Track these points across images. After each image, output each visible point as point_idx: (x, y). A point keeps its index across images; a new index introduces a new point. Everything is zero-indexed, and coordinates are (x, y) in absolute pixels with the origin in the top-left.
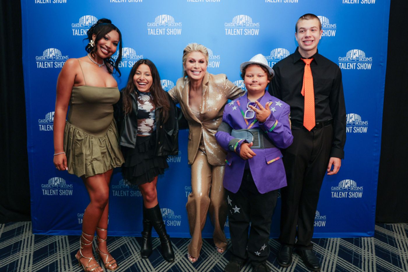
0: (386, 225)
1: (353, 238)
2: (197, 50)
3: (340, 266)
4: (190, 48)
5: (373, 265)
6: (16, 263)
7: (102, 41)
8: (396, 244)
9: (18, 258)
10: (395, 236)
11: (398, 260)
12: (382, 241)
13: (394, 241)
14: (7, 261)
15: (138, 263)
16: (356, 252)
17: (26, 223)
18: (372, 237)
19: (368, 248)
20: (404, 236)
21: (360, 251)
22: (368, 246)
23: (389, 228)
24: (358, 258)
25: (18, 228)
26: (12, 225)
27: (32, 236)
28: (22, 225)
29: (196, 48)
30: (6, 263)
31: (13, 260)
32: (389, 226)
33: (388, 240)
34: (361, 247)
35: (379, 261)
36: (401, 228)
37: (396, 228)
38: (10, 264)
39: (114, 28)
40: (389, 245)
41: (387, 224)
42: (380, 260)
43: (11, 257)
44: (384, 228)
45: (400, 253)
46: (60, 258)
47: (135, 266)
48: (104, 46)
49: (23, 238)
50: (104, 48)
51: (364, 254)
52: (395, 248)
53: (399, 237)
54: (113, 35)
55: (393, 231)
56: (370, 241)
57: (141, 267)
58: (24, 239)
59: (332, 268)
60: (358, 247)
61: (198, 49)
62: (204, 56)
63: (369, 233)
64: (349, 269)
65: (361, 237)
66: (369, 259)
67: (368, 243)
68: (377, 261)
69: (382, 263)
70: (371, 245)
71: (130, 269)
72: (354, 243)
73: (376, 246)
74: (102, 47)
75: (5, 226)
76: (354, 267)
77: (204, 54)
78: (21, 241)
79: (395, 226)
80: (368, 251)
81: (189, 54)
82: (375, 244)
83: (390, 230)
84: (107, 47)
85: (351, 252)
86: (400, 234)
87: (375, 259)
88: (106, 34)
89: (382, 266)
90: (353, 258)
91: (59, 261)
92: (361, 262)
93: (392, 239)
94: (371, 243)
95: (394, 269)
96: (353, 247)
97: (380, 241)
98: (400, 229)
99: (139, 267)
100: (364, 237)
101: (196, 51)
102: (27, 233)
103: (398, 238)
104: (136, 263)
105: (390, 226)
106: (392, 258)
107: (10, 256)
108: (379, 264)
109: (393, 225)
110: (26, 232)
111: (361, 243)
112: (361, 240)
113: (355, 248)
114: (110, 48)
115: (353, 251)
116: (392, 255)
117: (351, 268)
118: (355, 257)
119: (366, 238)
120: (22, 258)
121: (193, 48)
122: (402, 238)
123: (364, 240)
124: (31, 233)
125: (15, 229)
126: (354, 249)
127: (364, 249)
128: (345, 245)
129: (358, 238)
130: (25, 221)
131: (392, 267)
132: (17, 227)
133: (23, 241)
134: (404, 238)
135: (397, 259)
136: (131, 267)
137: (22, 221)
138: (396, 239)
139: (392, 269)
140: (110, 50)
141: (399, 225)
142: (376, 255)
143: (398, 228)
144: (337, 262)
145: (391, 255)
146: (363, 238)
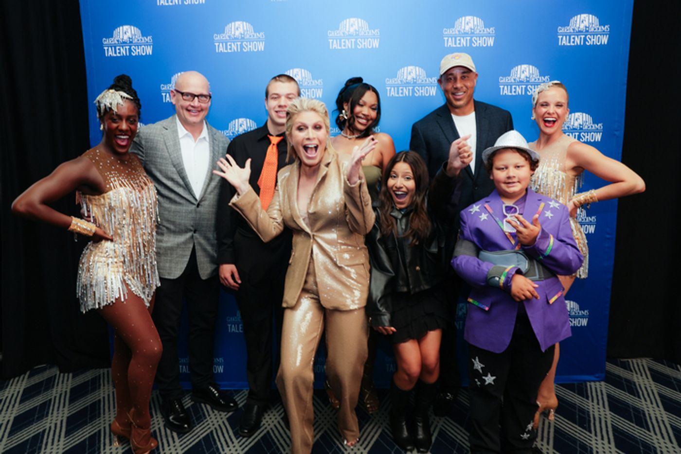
0: (620, 361)
1: (574, 384)
2: (308, 109)
3: (561, 430)
4: (296, 107)
5: (607, 427)
6: (97, 435)
7: (358, 109)
8: (638, 393)
9: (98, 427)
10: (636, 380)
11: (643, 417)
12: (618, 388)
13: (633, 386)
14: (84, 432)
15: (271, 431)
16: (581, 406)
17: (101, 371)
18: (602, 381)
19: (598, 400)
20: (647, 378)
21: (587, 405)
22: (597, 396)
23: (626, 367)
24: (584, 416)
25: (92, 379)
26: (83, 376)
27: (113, 392)
28: (98, 374)
29: (305, 106)
30: (84, 436)
31: (93, 431)
32: (624, 362)
33: (625, 386)
34: (587, 398)
35: (615, 420)
36: (643, 366)
37: (636, 366)
38: (90, 437)
39: (368, 87)
40: (627, 394)
41: (622, 360)
42: (617, 418)
43: (89, 426)
44: (618, 366)
45: (645, 406)
46: (158, 426)
47: (268, 436)
48: (360, 115)
49: (102, 395)
50: (360, 117)
51: (593, 408)
52: (637, 398)
53: (641, 380)
54: (368, 98)
55: (631, 371)
56: (599, 388)
57: (276, 437)
58: (104, 398)
59: (549, 432)
60: (582, 398)
61: (309, 107)
62: (320, 116)
63: (597, 375)
64: (573, 433)
65: (585, 381)
66: (600, 417)
67: (596, 392)
68: (613, 420)
69: (620, 424)
70: (602, 394)
71: (261, 441)
72: (576, 392)
73: (609, 396)
74: (358, 117)
75: (73, 377)
76: (580, 430)
77: (321, 114)
78: (99, 400)
79: (634, 362)
80: (598, 404)
81: (296, 116)
82: (607, 394)
83: (627, 370)
84: (364, 115)
85: (573, 406)
86: (641, 375)
87: (609, 416)
88: (360, 99)
89: (620, 428)
90: (577, 417)
91: (158, 431)
92: (589, 421)
93: (631, 383)
94: (601, 391)
95: (638, 432)
96: (575, 399)
97: (613, 388)
98: (641, 368)
99: (274, 437)
100: (590, 381)
101: (306, 110)
102: (106, 387)
103: (639, 382)
104: (268, 432)
105: (627, 363)
106: (634, 414)
107: (87, 425)
108: (617, 426)
109: (630, 360)
110: (104, 386)
111: (587, 391)
112: (586, 386)
113: (579, 400)
114: (368, 116)
115: (576, 404)
116: (633, 410)
117: (576, 432)
118: (580, 414)
119: (593, 384)
120: (104, 428)
121: (302, 106)
122: (646, 382)
123: (590, 386)
124: (111, 387)
125: (88, 381)
126: (577, 401)
127: (593, 401)
128: (564, 394)
129: (582, 384)
130: (100, 368)
131: (636, 429)
132: (90, 378)
133: (102, 400)
134: (649, 382)
135: (641, 417)
136: (262, 438)
137: (96, 369)
138: (637, 384)
139: (636, 433)
140: (369, 118)
141: (639, 361)
142: (610, 410)
143: (638, 366)
144: (555, 423)
145: (631, 410)
146: (588, 384)
